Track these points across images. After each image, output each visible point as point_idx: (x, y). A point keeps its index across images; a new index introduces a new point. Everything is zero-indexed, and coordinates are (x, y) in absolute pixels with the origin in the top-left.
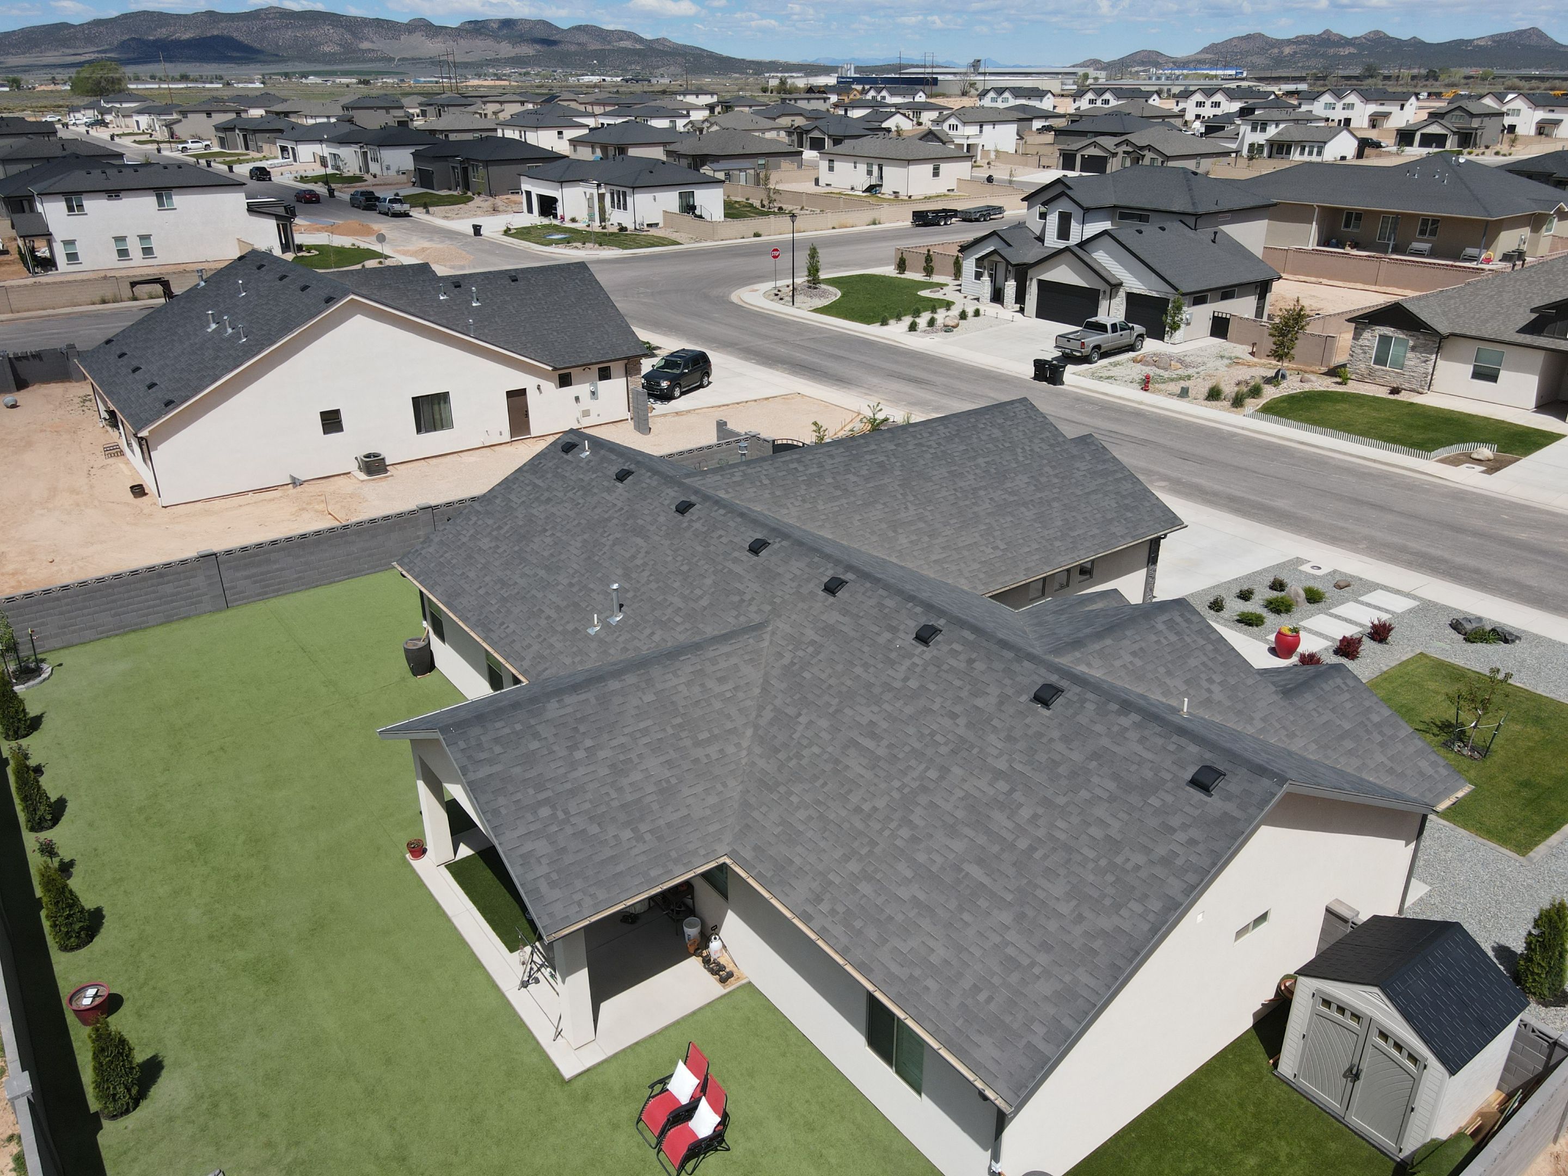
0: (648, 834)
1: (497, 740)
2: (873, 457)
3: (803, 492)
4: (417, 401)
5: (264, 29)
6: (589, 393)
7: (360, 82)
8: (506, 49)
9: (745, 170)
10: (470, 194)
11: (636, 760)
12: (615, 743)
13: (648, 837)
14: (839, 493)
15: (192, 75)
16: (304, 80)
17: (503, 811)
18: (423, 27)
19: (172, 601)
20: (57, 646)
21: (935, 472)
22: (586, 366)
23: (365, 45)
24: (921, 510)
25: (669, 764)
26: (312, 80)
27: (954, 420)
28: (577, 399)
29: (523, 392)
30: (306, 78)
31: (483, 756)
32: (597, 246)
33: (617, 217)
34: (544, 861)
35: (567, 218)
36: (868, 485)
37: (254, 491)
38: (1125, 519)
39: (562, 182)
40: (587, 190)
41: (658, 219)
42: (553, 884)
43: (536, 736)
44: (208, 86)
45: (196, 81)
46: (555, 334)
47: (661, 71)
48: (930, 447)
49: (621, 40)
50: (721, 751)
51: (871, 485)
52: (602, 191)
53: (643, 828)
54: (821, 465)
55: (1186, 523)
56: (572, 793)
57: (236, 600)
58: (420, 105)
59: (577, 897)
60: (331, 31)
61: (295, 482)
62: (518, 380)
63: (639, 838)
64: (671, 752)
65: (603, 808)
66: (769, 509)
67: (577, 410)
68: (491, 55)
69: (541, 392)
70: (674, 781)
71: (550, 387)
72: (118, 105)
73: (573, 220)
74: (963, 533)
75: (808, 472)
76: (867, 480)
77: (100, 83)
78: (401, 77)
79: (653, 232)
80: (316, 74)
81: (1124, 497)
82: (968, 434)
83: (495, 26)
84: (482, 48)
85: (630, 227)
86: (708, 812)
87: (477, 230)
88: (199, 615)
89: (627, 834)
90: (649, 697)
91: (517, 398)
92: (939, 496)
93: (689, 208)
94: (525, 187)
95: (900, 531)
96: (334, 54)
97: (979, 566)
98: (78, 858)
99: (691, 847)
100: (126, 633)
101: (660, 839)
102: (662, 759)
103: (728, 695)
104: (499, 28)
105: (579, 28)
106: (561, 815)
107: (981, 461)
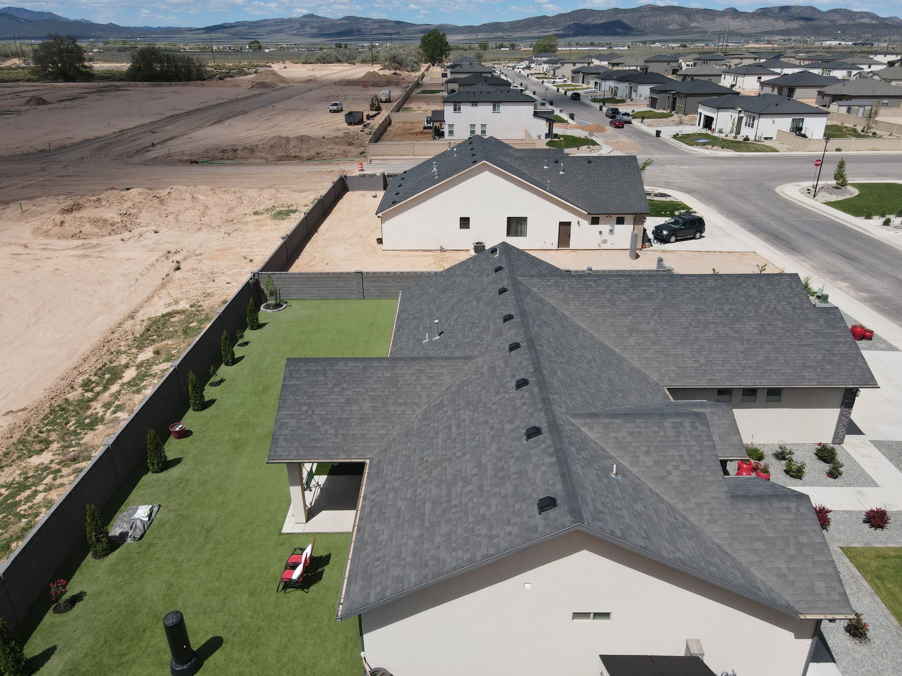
0: (341, 435)
1: (307, 371)
2: (647, 289)
3: (586, 299)
4: (510, 220)
5: (641, 17)
6: (608, 230)
7: (681, 46)
8: (781, 25)
9: (864, 106)
10: (673, 112)
11: (360, 401)
12: (356, 390)
13: (340, 436)
14: (609, 304)
15: (596, 42)
16: (653, 46)
17: (288, 401)
18: (734, 13)
19: (341, 290)
20: (295, 298)
21: (686, 307)
22: (609, 215)
23: (694, 24)
24: (658, 327)
25: (375, 408)
26: (657, 44)
27: (726, 278)
28: (601, 233)
29: (569, 224)
30: (654, 44)
31: (297, 375)
32: (720, 148)
33: (745, 131)
34: (289, 429)
35: (717, 130)
36: (631, 304)
37: (423, 250)
38: (822, 369)
39: (719, 108)
40: (733, 114)
41: (774, 135)
42: (286, 440)
43: (324, 375)
44: (600, 48)
45: (597, 46)
46: (599, 194)
47: (886, 38)
48: (693, 291)
49: (863, 18)
50: (404, 411)
51: (634, 304)
52: (742, 115)
53: (341, 431)
54: (608, 287)
55: (879, 385)
56: (322, 404)
57: (368, 296)
58: (694, 59)
59: (291, 449)
60: (677, 17)
61: (442, 250)
62: (567, 216)
63: (336, 436)
64: (380, 403)
65: (330, 416)
66: (557, 304)
67: (599, 239)
68: (770, 29)
69: (579, 225)
70: (371, 416)
71: (585, 223)
72: (539, 59)
73: (721, 132)
74: (678, 347)
75: (597, 289)
76: (633, 301)
77: (546, 47)
78: (707, 43)
79: (767, 143)
80: (659, 41)
81: (834, 355)
82: (730, 288)
83: (777, 10)
84: (766, 24)
85: (752, 138)
86: (376, 436)
87: (658, 133)
88: (351, 299)
89: (332, 431)
90: (388, 374)
91: (565, 227)
92: (677, 321)
93: (797, 130)
94: (700, 110)
95: (634, 335)
96: (675, 30)
97: (675, 368)
98: (227, 380)
99: (356, 449)
100: (321, 299)
101: (345, 439)
102: (372, 405)
103: (428, 386)
104: (779, 12)
105: (834, 11)
106: (310, 412)
107: (727, 307)
